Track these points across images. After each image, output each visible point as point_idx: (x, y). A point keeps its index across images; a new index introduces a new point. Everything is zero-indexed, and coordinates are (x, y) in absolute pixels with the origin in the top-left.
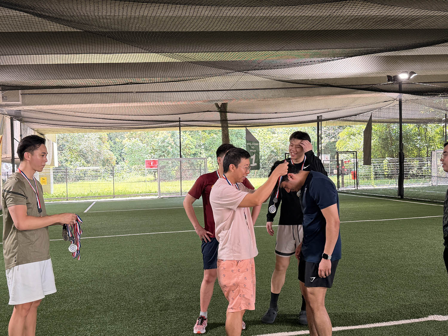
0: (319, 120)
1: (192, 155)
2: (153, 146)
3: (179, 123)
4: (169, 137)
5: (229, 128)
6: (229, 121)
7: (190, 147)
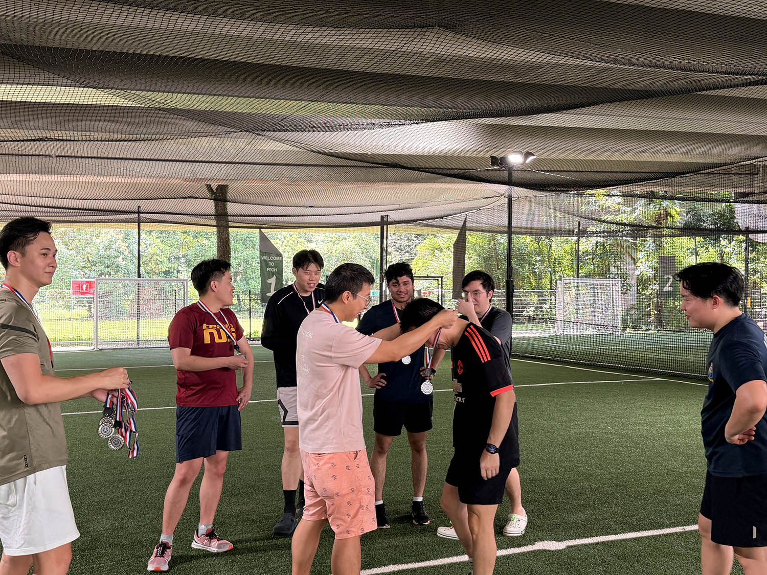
0: (384, 223)
1: (163, 274)
2: (89, 255)
3: (137, 215)
4: (120, 241)
5: (230, 229)
6: (230, 216)
7: (159, 259)
